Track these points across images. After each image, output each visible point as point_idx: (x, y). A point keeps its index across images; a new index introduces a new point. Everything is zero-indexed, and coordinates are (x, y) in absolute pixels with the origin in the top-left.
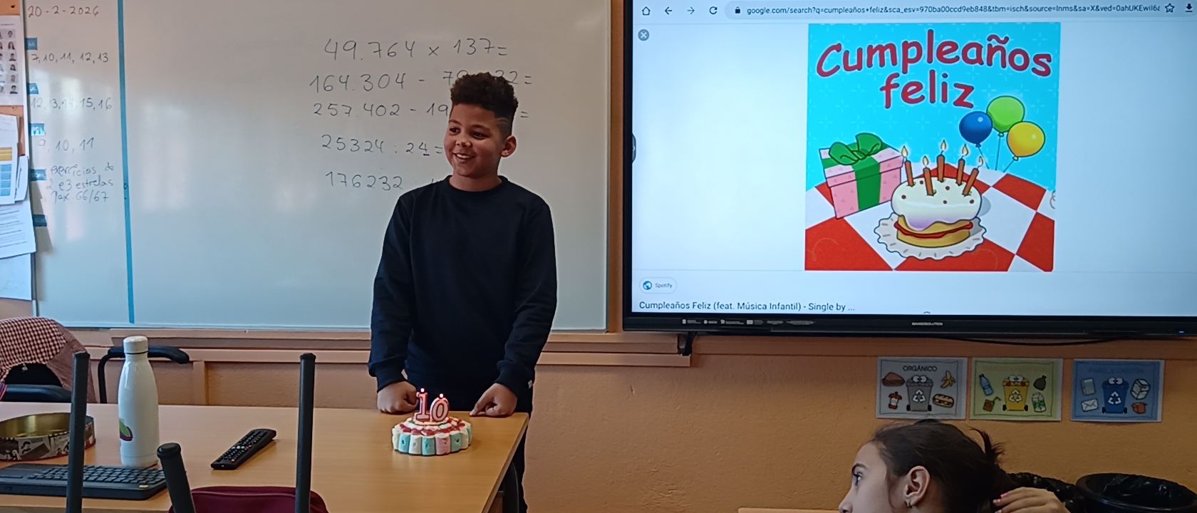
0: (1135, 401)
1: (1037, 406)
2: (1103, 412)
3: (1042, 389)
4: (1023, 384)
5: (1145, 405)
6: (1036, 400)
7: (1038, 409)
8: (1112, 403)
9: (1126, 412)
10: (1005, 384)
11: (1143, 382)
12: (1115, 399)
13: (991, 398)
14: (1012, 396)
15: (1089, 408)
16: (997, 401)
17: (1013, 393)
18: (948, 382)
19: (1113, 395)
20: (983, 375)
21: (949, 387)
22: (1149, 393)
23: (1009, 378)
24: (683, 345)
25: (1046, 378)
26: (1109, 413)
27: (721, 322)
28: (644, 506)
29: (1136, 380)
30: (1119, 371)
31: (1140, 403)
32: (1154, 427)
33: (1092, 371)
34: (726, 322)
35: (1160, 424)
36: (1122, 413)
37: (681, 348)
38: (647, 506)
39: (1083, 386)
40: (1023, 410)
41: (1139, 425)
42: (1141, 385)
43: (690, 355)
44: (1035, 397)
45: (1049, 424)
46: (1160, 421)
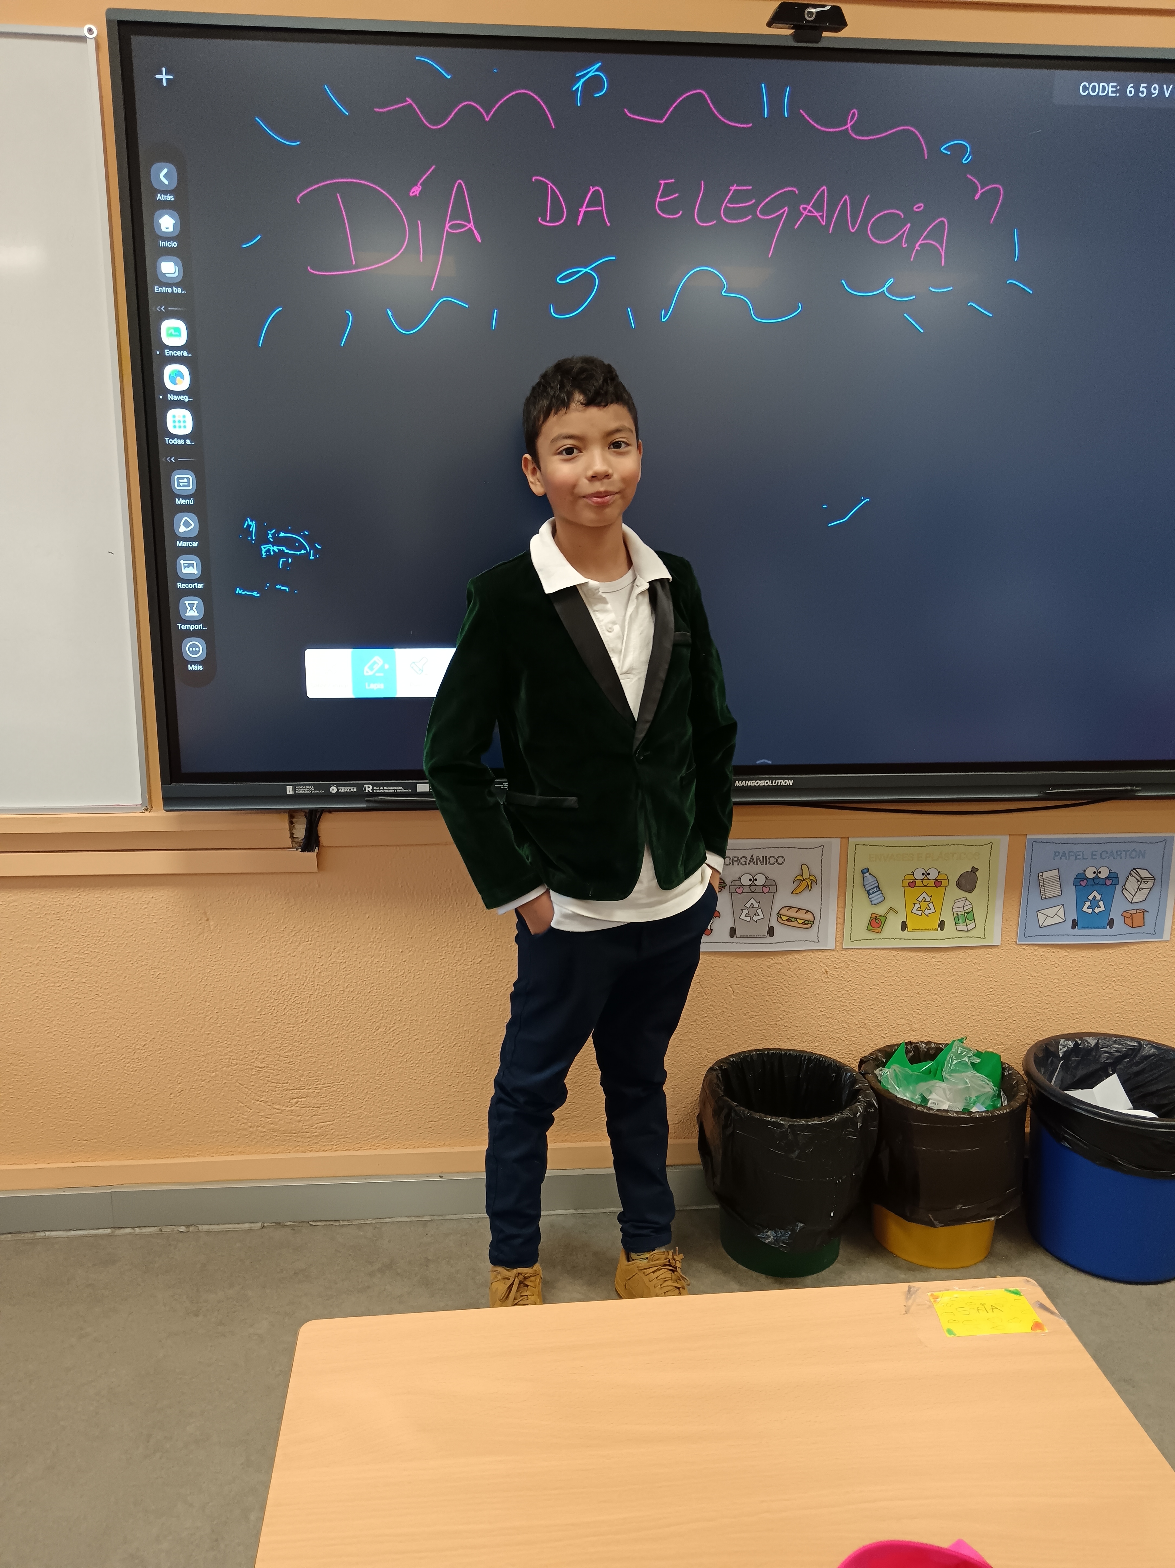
0: (1128, 906)
1: (960, 920)
2: (1073, 927)
3: (971, 891)
4: (938, 883)
5: (1144, 912)
6: (960, 911)
7: (961, 927)
8: (1090, 911)
9: (1111, 927)
10: (906, 883)
11: (1144, 874)
12: (1094, 904)
13: (880, 910)
14: (917, 905)
15: (1049, 921)
16: (891, 917)
17: (920, 899)
18: (804, 884)
19: (1091, 897)
20: (868, 870)
21: (806, 892)
22: (1153, 891)
23: (913, 873)
24: (300, 832)
25: (977, 870)
26: (1083, 928)
27: (365, 790)
28: (246, 1129)
29: (1132, 870)
30: (1104, 855)
31: (1136, 909)
32: (1157, 950)
33: (1058, 856)
34: (374, 788)
35: (1168, 944)
36: (1105, 928)
37: (297, 838)
38: (251, 1129)
39: (1041, 883)
40: (936, 930)
41: (1132, 947)
42: (1139, 879)
43: (316, 850)
44: (957, 905)
45: (980, 951)
46: (1169, 939)
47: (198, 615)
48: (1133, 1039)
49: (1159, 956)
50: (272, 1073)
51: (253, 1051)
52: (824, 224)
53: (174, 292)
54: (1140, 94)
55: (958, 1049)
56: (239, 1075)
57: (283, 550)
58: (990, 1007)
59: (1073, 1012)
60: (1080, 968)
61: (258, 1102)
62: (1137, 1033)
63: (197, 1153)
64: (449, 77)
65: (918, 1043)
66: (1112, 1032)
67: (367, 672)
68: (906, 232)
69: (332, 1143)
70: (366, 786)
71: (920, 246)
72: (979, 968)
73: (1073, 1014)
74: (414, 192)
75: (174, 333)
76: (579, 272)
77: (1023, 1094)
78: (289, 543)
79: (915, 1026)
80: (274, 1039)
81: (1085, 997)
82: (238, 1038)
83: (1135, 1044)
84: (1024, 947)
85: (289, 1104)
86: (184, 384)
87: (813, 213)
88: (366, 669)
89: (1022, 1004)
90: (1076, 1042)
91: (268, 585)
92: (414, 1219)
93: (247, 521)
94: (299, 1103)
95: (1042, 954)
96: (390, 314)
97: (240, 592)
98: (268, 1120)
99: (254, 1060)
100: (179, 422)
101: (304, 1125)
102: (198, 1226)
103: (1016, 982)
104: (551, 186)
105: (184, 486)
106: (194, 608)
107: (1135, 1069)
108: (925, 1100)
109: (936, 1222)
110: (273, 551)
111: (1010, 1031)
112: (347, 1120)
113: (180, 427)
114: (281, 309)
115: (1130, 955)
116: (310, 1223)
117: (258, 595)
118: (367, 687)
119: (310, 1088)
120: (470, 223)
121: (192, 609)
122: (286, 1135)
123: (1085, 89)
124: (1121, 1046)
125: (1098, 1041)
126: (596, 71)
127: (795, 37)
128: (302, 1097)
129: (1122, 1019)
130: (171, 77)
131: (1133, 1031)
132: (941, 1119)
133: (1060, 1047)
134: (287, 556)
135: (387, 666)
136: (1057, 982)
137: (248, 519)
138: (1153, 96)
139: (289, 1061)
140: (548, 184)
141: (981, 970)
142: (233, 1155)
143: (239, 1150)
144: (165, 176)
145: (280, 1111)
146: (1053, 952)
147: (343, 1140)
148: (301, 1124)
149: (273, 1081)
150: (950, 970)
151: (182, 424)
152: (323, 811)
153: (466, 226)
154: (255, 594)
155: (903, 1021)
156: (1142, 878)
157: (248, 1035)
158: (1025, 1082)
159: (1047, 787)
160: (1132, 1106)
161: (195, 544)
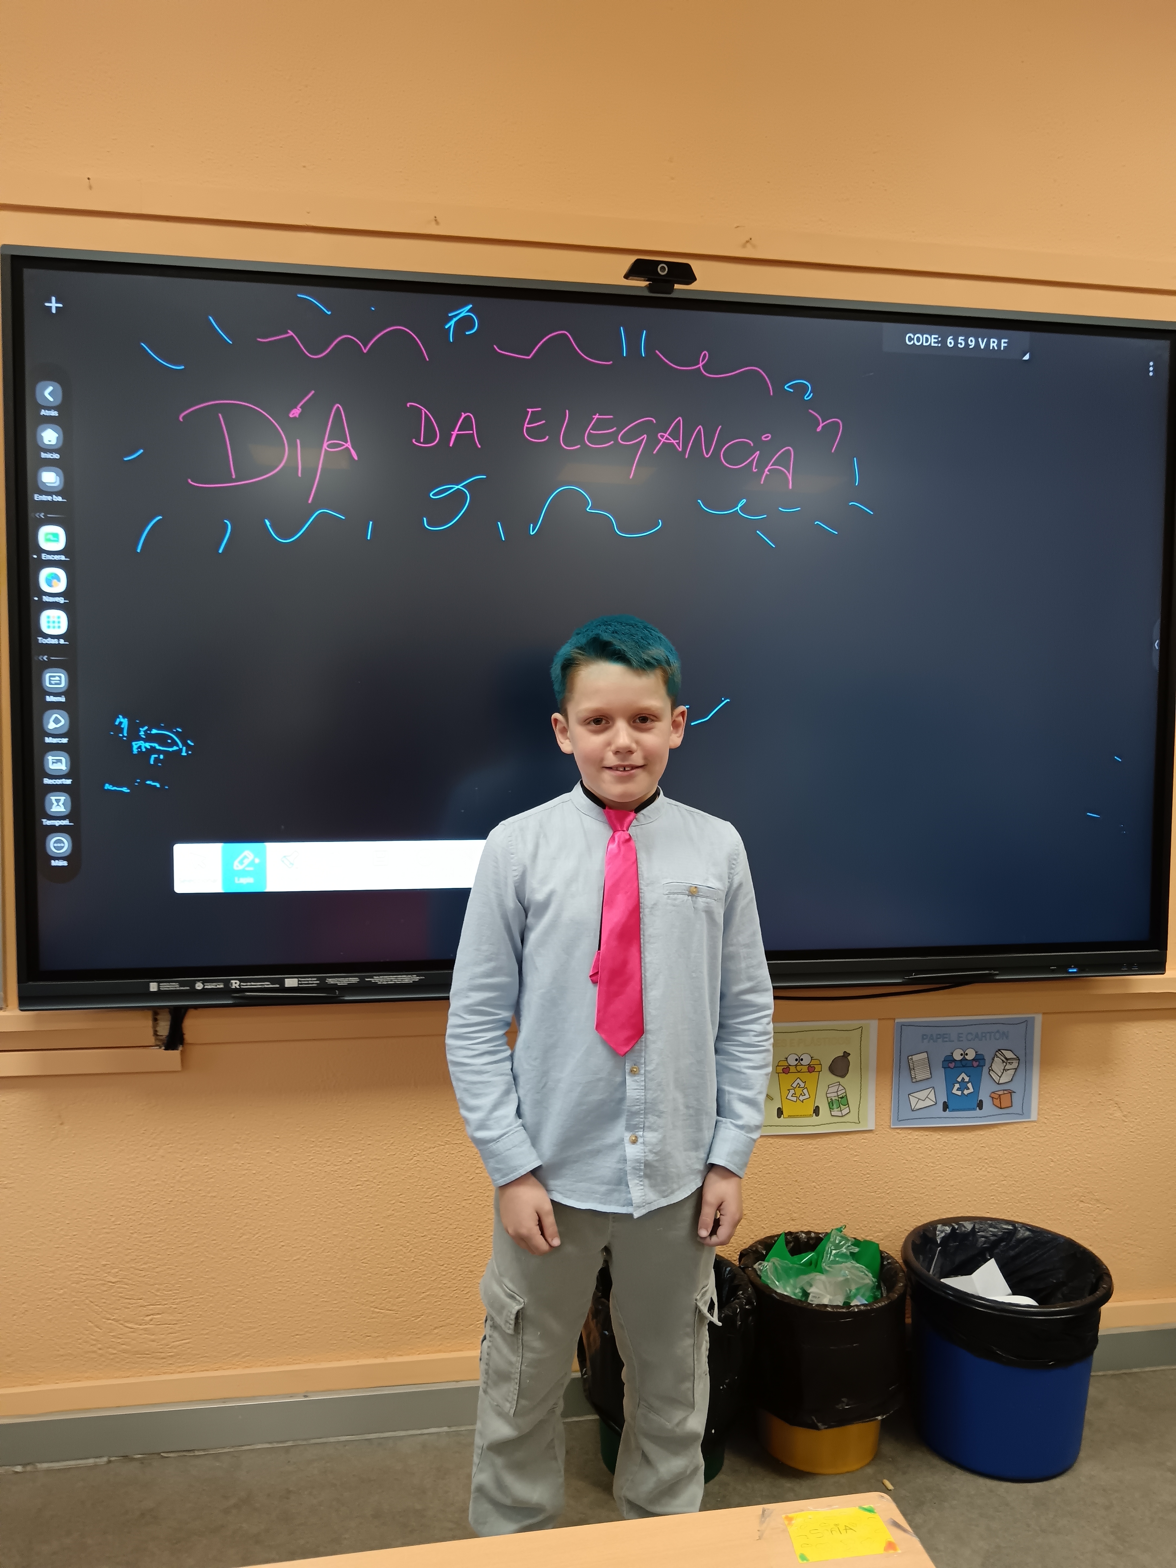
0: (996, 1088)
1: (834, 1105)
2: (944, 1110)
3: (843, 1076)
4: (811, 1069)
5: (1011, 1093)
6: (833, 1096)
7: (836, 1112)
8: (959, 1093)
9: (981, 1108)
10: (780, 1069)
11: (1009, 1055)
12: (963, 1086)
14: (792, 1092)
15: (921, 1104)
17: (794, 1085)
19: (959, 1079)
22: (1018, 1070)
23: (787, 1059)
24: (164, 1028)
25: (849, 1054)
26: (953, 1110)
27: (232, 985)
28: (94, 1352)
29: (997, 1051)
30: (970, 1037)
31: (1004, 1090)
32: (1026, 1130)
33: (926, 1039)
34: (242, 984)
35: (1036, 1124)
36: (974, 1109)
37: (162, 1036)
38: (100, 1352)
39: (912, 1067)
40: (811, 1116)
41: (1002, 1128)
42: (1004, 1060)
43: (181, 1048)
44: (831, 1090)
45: (855, 1136)
46: (1036, 1119)
47: (65, 810)
48: (1008, 1222)
49: (1029, 1136)
50: (125, 1288)
51: (105, 1265)
52: (680, 450)
53: (54, 500)
54: (959, 345)
55: (836, 1238)
56: (89, 1291)
57: (155, 747)
58: (868, 1194)
59: (949, 1196)
60: (954, 1151)
61: (110, 1321)
62: (1012, 1215)
63: (40, 1380)
64: (329, 313)
65: (797, 1233)
66: (988, 1215)
67: (237, 866)
68: (756, 459)
69: (189, 1364)
70: (233, 982)
71: (768, 471)
72: (855, 1154)
73: (949, 1198)
74: (293, 414)
75: (52, 538)
76: (452, 488)
77: (902, 1284)
78: (162, 740)
79: (795, 1215)
80: (129, 1251)
81: (960, 1180)
82: (90, 1251)
83: (1010, 1227)
84: (898, 1131)
85: (144, 1321)
86: (61, 586)
87: (671, 440)
88: (236, 863)
89: (899, 1189)
90: (953, 1228)
91: (138, 781)
92: (276, 1445)
93: (119, 717)
94: (154, 1320)
95: (916, 1137)
96: (268, 523)
97: (109, 788)
98: (119, 1341)
99: (106, 1275)
100: (54, 622)
101: (159, 1344)
102: (37, 1464)
103: (892, 1167)
104: (425, 412)
105: (56, 684)
106: (61, 804)
107: (1012, 1253)
108: (806, 1294)
109: (819, 1424)
110: (146, 748)
111: (889, 1217)
112: (206, 1336)
113: (54, 627)
114: (161, 517)
115: (1001, 1136)
116: (162, 1454)
117: (128, 791)
118: (237, 881)
119: (166, 1303)
120: (346, 442)
121: (58, 805)
122: (139, 1356)
123: (910, 339)
124: (996, 1230)
125: (974, 1225)
126: (468, 312)
127: (650, 288)
128: (159, 1314)
129: (997, 1201)
130: (60, 305)
131: (1008, 1214)
132: (821, 1314)
133: (937, 1233)
134: (159, 752)
135: (257, 861)
136: (932, 1165)
137: (120, 716)
138: (970, 347)
139: (144, 1275)
140: (422, 409)
141: (857, 1155)
142: (79, 1381)
143: (86, 1375)
144: (50, 394)
145: (132, 1330)
146: (927, 1135)
147: (202, 1359)
148: (155, 1344)
149: (127, 1297)
150: (826, 1156)
151: (56, 625)
152: (187, 1008)
153: (344, 445)
154: (125, 790)
155: (782, 1211)
156: (1007, 1059)
157: (100, 1247)
158: (904, 1272)
159: (910, 972)
160: (1010, 1291)
161: (65, 741)
